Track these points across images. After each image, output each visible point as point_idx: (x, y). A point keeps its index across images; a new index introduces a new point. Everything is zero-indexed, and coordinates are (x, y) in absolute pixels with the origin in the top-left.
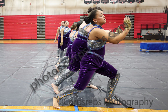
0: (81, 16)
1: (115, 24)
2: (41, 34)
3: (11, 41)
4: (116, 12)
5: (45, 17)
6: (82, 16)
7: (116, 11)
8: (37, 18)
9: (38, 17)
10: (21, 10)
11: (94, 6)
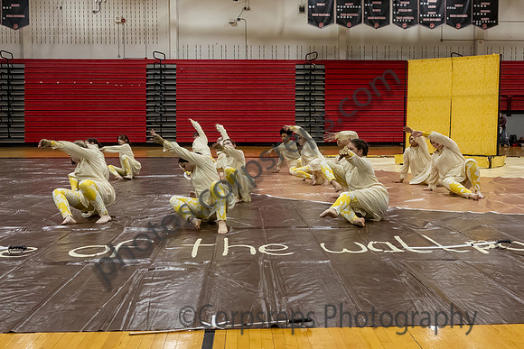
0: (297, 67)
2: (161, 127)
5: (175, 66)
6: (302, 67)
8: (148, 70)
9: (148, 67)
10: (90, 42)
11: (342, 32)
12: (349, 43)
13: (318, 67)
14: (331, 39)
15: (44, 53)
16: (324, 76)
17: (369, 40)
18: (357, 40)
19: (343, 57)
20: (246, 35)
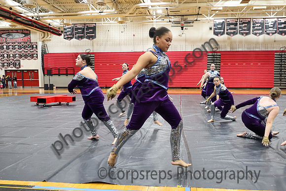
0: (208, 54)
1: (259, 66)
3: (105, 90)
4: (261, 48)
6: (211, 54)
7: (261, 46)
10: (120, 44)
11: (229, 38)
12: (232, 43)
13: (218, 54)
14: (224, 41)
15: (102, 50)
16: (220, 58)
17: (241, 42)
18: (235, 42)
19: (229, 50)
20: (186, 40)
